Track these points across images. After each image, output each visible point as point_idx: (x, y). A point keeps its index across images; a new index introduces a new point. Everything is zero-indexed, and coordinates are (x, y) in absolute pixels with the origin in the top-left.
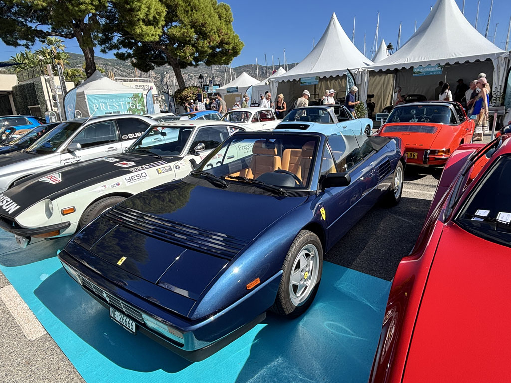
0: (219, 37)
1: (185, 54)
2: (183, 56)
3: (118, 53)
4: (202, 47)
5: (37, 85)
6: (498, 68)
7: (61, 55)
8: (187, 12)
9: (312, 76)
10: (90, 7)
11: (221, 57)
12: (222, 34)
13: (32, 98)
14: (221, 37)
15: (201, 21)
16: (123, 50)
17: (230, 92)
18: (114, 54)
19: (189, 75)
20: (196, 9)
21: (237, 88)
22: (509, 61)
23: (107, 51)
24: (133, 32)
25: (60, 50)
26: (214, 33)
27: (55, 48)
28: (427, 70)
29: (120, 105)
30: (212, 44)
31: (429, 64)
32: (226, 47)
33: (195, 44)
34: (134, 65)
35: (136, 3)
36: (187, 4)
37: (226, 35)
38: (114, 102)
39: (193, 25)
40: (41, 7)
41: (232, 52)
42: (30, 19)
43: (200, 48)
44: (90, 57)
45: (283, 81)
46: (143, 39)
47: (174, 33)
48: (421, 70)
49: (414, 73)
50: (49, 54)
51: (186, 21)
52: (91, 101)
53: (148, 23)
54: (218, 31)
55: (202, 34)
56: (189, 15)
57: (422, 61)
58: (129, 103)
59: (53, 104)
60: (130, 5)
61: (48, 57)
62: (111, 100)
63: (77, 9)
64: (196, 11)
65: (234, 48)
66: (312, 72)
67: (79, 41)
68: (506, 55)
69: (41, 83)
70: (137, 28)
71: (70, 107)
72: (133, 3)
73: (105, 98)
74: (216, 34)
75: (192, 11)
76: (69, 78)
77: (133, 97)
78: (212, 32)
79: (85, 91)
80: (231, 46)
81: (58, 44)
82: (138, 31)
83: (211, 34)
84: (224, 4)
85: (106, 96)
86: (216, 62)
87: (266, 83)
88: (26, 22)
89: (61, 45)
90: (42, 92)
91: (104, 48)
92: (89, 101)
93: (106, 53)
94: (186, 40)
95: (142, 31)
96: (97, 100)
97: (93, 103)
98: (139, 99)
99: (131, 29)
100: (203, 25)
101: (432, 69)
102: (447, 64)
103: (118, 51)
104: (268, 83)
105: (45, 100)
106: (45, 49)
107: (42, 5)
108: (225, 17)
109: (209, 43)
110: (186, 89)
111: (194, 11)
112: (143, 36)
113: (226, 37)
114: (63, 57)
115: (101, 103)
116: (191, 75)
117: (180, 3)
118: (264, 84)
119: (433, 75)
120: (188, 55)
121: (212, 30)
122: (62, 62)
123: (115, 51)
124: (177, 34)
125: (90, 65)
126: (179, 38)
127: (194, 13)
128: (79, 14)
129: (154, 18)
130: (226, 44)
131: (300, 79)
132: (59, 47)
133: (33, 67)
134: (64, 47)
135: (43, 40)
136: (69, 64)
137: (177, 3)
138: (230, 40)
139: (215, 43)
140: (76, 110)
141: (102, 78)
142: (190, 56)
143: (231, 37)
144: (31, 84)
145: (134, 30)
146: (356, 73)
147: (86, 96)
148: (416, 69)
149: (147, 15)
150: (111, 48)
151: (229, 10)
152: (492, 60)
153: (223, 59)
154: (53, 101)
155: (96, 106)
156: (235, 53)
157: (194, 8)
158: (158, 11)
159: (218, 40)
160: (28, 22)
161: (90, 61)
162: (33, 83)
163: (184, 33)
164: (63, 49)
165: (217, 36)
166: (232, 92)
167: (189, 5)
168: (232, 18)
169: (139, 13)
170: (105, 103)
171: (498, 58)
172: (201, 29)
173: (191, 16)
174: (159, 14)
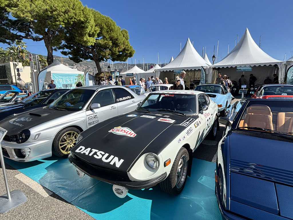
0: (124, 46)
1: (106, 54)
2: (104, 55)
3: (63, 51)
4: (115, 51)
5: (7, 67)
6: (281, 69)
7: (24, 51)
8: (108, 32)
9: (181, 69)
10: (62, 23)
11: (123, 57)
12: (125, 45)
13: (2, 74)
14: (125, 46)
15: (116, 37)
16: (66, 50)
17: (128, 76)
18: (61, 52)
19: (88, 66)
20: (113, 31)
21: (133, 74)
22: (286, 66)
23: (57, 50)
24: (82, 40)
25: (23, 48)
26: (122, 44)
27: (21, 47)
28: (244, 68)
29: (70, 80)
30: (120, 50)
31: (245, 66)
32: (127, 52)
33: (111, 49)
34: (71, 59)
35: (87, 24)
36: (108, 28)
37: (127, 45)
38: (67, 78)
39: (111, 39)
40: (29, 21)
41: (129, 55)
42: (12, 29)
43: (113, 51)
44: (51, 52)
45: (163, 71)
46: (87, 44)
47: (100, 42)
48: (241, 69)
49: (237, 70)
50: (16, 49)
51: (107, 37)
52: (54, 77)
53: (90, 36)
54: (124, 43)
55: (115, 44)
56: (109, 34)
57: (241, 64)
58: (76, 79)
59: (17, 78)
60: (84, 24)
61: (16, 51)
62: (66, 77)
63: (54, 24)
64: (113, 32)
65: (130, 53)
66: (180, 67)
67: (45, 42)
68: (285, 63)
69: (10, 66)
70: (85, 37)
71: (41, 80)
72: (86, 23)
73: (62, 76)
74: (123, 45)
75: (110, 31)
76: (27, 64)
77: (78, 76)
78: (121, 43)
79: (51, 71)
80: (129, 52)
81: (22, 44)
82: (85, 39)
83: (120, 44)
84: (125, 30)
85: (63, 75)
86: (120, 59)
87: (153, 72)
88: (10, 30)
89: (24, 45)
90: (10, 71)
91: (56, 48)
92: (53, 77)
93: (56, 51)
94: (107, 47)
95: (87, 39)
96: (58, 77)
97: (56, 78)
98: (82, 77)
99: (81, 38)
100: (116, 40)
101: (247, 68)
102: (255, 66)
103: (63, 50)
104: (154, 72)
105: (11, 76)
106: (14, 46)
107: (30, 20)
108: (126, 36)
109: (119, 49)
110: (103, 73)
111: (111, 32)
112: (87, 42)
113: (127, 47)
114: (25, 52)
115: (60, 78)
116: (89, 66)
117: (105, 27)
118: (152, 72)
119: (248, 71)
120: (107, 54)
121: (121, 42)
122: (24, 55)
123: (62, 50)
124: (102, 43)
125: (50, 56)
126: (103, 45)
127: (112, 33)
128: (54, 26)
129: (93, 33)
130: (127, 50)
131: (173, 70)
132: (23, 46)
133: (4, 57)
134: (26, 46)
135: (20, 41)
136: (28, 56)
137: (103, 27)
138: (129, 48)
139: (121, 49)
140: (45, 82)
141: (60, 64)
142: (108, 55)
143: (130, 47)
144: (3, 66)
145: (83, 38)
146: (206, 68)
147: (51, 74)
148: (238, 68)
149: (90, 31)
150: (60, 48)
151: (127, 33)
152: (278, 65)
153: (124, 58)
154: (17, 77)
155: (57, 80)
156: (131, 55)
157: (111, 30)
158: (95, 30)
159: (123, 48)
160: (11, 30)
161: (51, 54)
162: (5, 66)
163: (106, 43)
164: (25, 47)
165: (123, 46)
166: (130, 76)
167: (109, 28)
168: (129, 37)
169: (87, 29)
170: (62, 79)
171: (281, 64)
172: (115, 41)
173: (110, 34)
174: (95, 31)
